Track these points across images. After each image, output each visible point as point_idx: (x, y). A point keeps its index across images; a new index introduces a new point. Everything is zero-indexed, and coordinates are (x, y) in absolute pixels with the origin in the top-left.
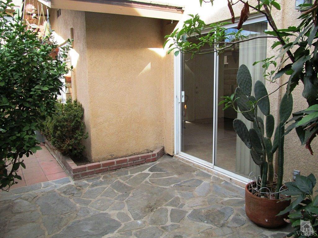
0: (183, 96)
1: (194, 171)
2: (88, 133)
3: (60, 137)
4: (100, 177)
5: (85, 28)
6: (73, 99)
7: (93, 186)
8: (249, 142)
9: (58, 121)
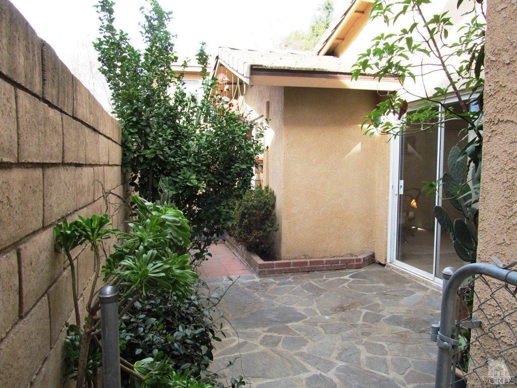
0: (401, 186)
1: (408, 283)
2: (278, 225)
3: (247, 227)
4: (289, 278)
5: (283, 102)
6: (264, 185)
7: (280, 284)
8: (452, 233)
9: (246, 208)
